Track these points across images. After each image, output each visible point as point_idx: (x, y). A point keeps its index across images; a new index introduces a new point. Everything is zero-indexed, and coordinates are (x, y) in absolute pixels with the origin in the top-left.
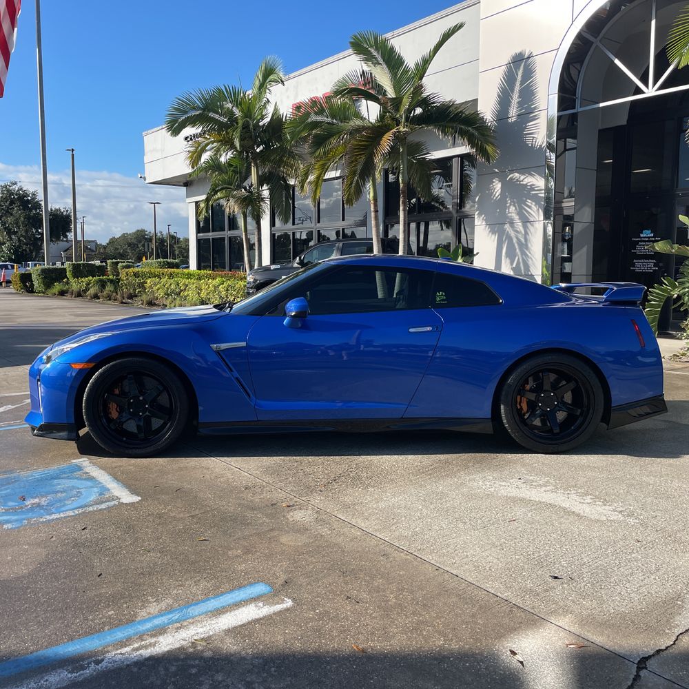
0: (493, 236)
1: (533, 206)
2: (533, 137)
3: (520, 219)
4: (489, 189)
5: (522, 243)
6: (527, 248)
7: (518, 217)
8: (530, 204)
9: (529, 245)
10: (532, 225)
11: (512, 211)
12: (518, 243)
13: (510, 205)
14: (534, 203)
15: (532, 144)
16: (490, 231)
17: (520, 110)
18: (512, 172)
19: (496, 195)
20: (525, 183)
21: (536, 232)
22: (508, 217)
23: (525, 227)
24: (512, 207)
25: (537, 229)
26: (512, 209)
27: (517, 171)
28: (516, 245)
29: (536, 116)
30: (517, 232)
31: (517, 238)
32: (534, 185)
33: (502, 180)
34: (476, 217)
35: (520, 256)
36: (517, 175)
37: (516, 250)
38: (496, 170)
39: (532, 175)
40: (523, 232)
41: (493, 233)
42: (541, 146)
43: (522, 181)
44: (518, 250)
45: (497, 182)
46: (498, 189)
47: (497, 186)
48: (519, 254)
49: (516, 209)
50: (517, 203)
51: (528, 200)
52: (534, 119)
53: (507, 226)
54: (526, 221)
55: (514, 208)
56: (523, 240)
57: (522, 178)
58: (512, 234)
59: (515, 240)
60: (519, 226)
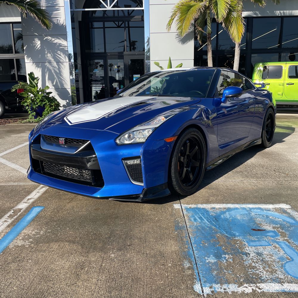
0: (39, 69)
1: (62, 55)
2: (58, 19)
3: (54, 60)
4: (32, 43)
5: (57, 72)
6: (61, 75)
7: (53, 59)
8: (60, 54)
9: (62, 74)
10: (63, 64)
11: (49, 56)
12: (55, 72)
13: (48, 53)
14: (62, 53)
15: (57, 23)
16: (36, 66)
17: (47, 4)
18: (46, 36)
19: (38, 47)
20: (55, 42)
21: (65, 68)
22: (47, 59)
23: (58, 65)
24: (49, 54)
25: (65, 66)
26: (49, 55)
27: (50, 35)
28: (54, 73)
29: (58, 8)
30: (54, 67)
31: (54, 70)
32: (61, 44)
33: (41, 40)
34: (25, 58)
35: (57, 79)
36: (49, 38)
37: (54, 76)
38: (36, 34)
39: (59, 39)
40: (57, 67)
41: (38, 68)
42: (63, 24)
43: (53, 41)
44: (55, 76)
45: (37, 40)
46: (38, 44)
47: (38, 43)
48: (57, 78)
49: (51, 55)
50: (52, 52)
51: (58, 51)
52: (57, 10)
53: (47, 64)
54: (58, 62)
55: (50, 55)
56: (58, 71)
57: (53, 39)
58: (51, 68)
59: (53, 71)
60: (55, 64)
